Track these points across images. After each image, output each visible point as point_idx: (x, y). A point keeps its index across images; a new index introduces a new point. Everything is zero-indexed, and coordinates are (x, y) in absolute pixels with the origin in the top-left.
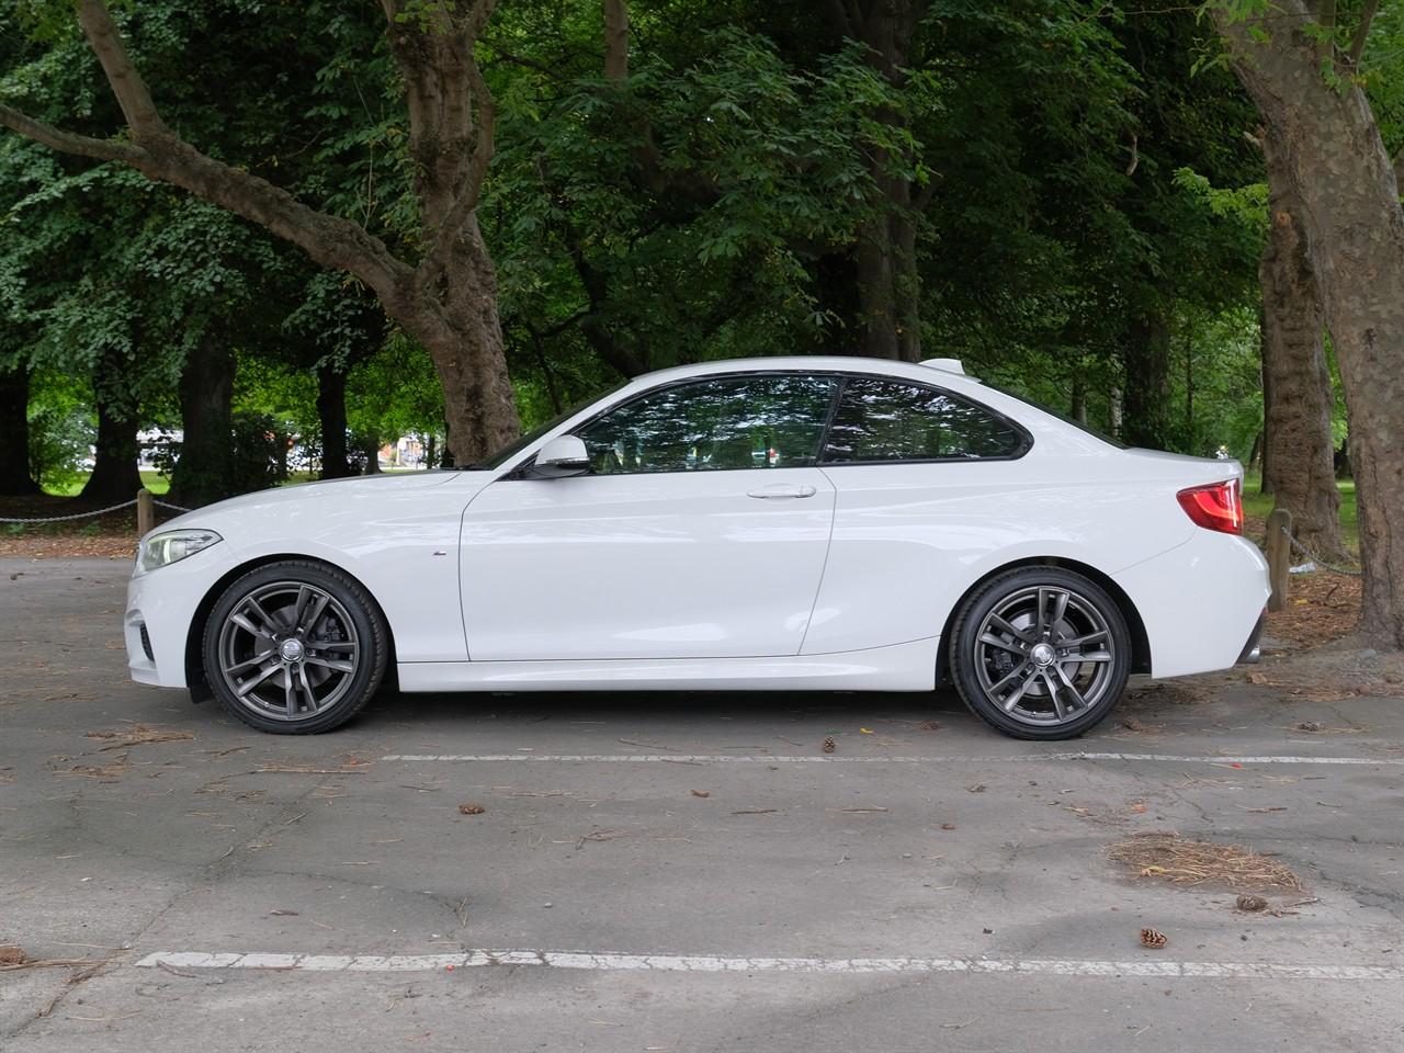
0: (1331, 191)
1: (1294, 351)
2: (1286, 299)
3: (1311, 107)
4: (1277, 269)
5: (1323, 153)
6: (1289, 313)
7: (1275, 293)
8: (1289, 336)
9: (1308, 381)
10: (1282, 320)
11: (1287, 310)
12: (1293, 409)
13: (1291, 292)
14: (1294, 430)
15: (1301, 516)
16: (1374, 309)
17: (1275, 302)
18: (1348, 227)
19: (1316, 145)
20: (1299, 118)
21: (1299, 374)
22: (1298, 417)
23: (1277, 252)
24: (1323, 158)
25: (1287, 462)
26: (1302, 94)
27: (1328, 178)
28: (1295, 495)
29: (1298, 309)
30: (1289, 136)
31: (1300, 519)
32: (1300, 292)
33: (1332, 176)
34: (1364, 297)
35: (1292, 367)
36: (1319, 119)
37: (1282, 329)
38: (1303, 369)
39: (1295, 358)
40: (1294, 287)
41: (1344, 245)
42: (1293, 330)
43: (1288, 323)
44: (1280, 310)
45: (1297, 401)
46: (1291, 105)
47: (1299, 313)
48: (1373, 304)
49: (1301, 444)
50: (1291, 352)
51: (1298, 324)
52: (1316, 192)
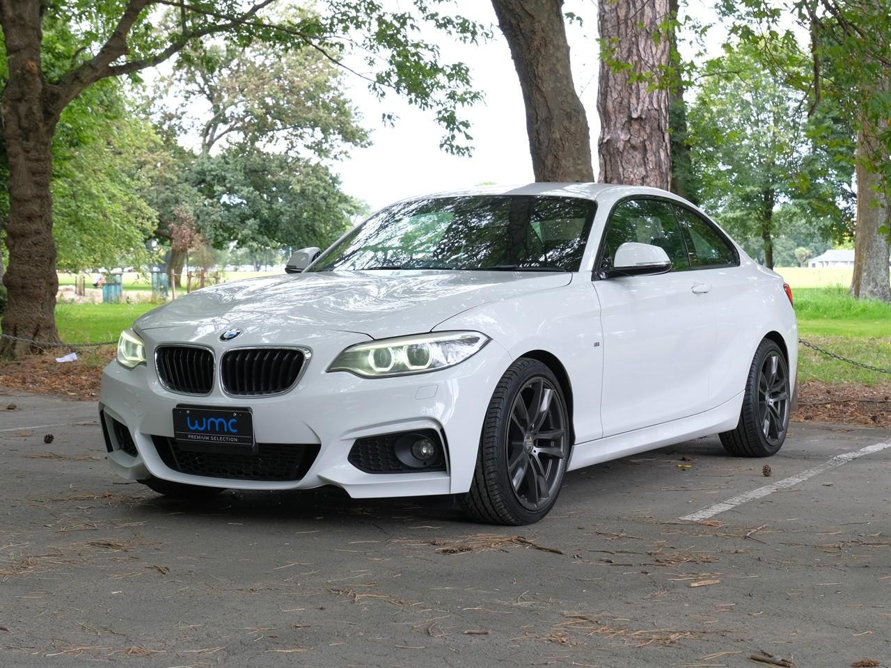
0: (558, 85)
1: (38, 179)
2: (31, 134)
3: (550, 26)
4: (23, 108)
5: (554, 58)
6: (35, 146)
7: (20, 127)
8: (35, 165)
9: (46, 203)
10: (28, 152)
11: (32, 144)
12: (34, 227)
13: (37, 129)
14: (35, 244)
15: (41, 316)
16: (579, 167)
17: (20, 136)
18: (569, 111)
19: (551, 52)
20: (544, 32)
21: (40, 197)
22: (39, 233)
23: (23, 94)
24: (554, 62)
25: (30, 270)
26: (546, 15)
27: (557, 76)
28: (36, 298)
29: (42, 143)
30: (536, 43)
31: (40, 318)
32: (45, 129)
33: (559, 75)
34: (574, 159)
35: (35, 191)
36: (554, 34)
37: (28, 159)
38: (44, 193)
39: (37, 184)
40: (41, 124)
41: (566, 123)
42: (37, 160)
43: (33, 154)
44: (25, 142)
45: (38, 220)
46: (539, 22)
47: (43, 147)
48: (579, 164)
49: (42, 256)
50: (34, 178)
51: (43, 156)
52: (549, 84)
